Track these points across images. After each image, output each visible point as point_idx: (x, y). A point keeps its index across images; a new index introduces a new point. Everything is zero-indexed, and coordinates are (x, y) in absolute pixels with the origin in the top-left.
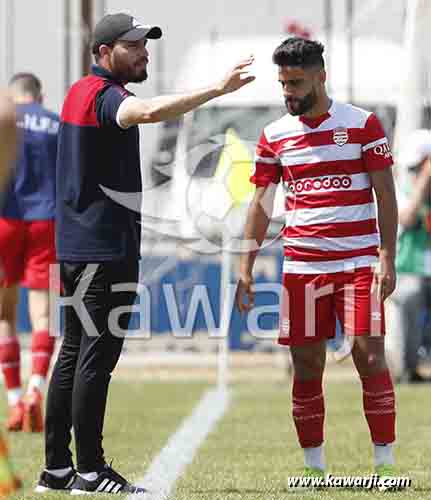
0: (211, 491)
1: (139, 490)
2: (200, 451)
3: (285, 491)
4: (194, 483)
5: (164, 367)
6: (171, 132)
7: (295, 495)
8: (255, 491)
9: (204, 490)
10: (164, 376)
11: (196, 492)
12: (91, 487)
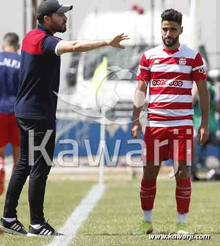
0: (96, 235)
1: (60, 234)
2: (90, 215)
3: (132, 234)
4: (87, 230)
5: (73, 174)
6: (76, 58)
7: (136, 236)
8: (117, 234)
9: (92, 234)
10: (73, 178)
11: (88, 235)
12: (37, 232)
